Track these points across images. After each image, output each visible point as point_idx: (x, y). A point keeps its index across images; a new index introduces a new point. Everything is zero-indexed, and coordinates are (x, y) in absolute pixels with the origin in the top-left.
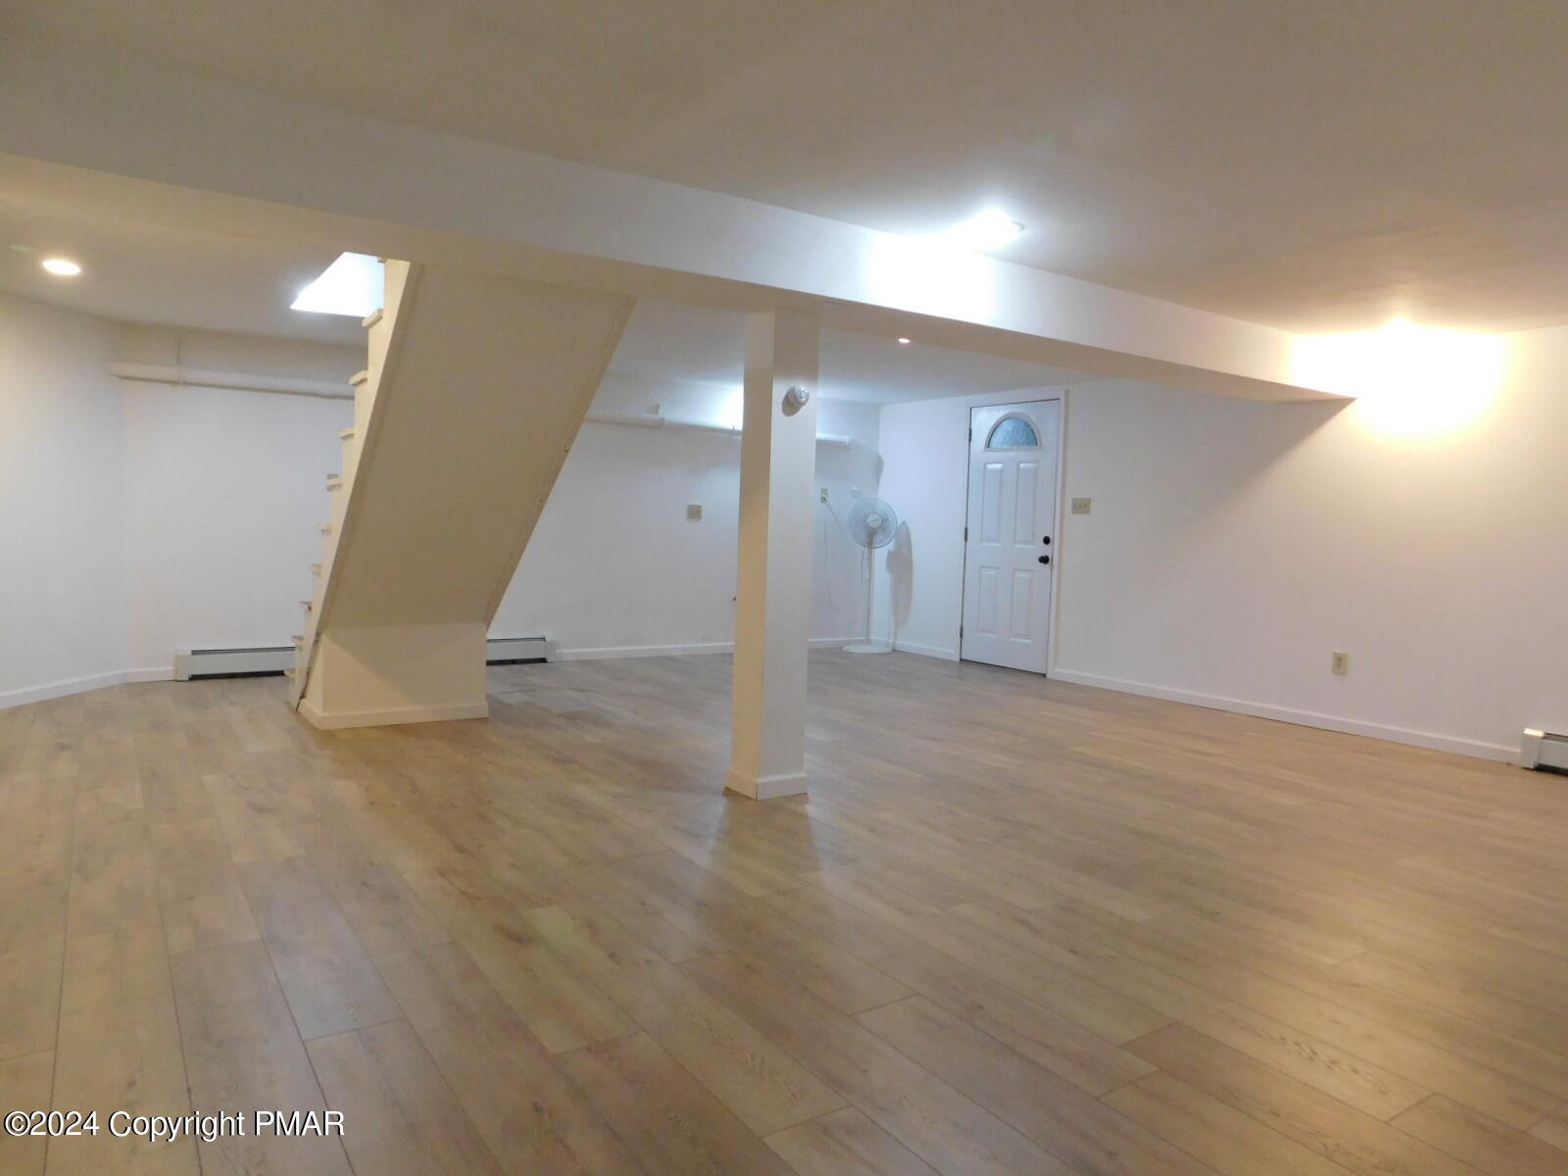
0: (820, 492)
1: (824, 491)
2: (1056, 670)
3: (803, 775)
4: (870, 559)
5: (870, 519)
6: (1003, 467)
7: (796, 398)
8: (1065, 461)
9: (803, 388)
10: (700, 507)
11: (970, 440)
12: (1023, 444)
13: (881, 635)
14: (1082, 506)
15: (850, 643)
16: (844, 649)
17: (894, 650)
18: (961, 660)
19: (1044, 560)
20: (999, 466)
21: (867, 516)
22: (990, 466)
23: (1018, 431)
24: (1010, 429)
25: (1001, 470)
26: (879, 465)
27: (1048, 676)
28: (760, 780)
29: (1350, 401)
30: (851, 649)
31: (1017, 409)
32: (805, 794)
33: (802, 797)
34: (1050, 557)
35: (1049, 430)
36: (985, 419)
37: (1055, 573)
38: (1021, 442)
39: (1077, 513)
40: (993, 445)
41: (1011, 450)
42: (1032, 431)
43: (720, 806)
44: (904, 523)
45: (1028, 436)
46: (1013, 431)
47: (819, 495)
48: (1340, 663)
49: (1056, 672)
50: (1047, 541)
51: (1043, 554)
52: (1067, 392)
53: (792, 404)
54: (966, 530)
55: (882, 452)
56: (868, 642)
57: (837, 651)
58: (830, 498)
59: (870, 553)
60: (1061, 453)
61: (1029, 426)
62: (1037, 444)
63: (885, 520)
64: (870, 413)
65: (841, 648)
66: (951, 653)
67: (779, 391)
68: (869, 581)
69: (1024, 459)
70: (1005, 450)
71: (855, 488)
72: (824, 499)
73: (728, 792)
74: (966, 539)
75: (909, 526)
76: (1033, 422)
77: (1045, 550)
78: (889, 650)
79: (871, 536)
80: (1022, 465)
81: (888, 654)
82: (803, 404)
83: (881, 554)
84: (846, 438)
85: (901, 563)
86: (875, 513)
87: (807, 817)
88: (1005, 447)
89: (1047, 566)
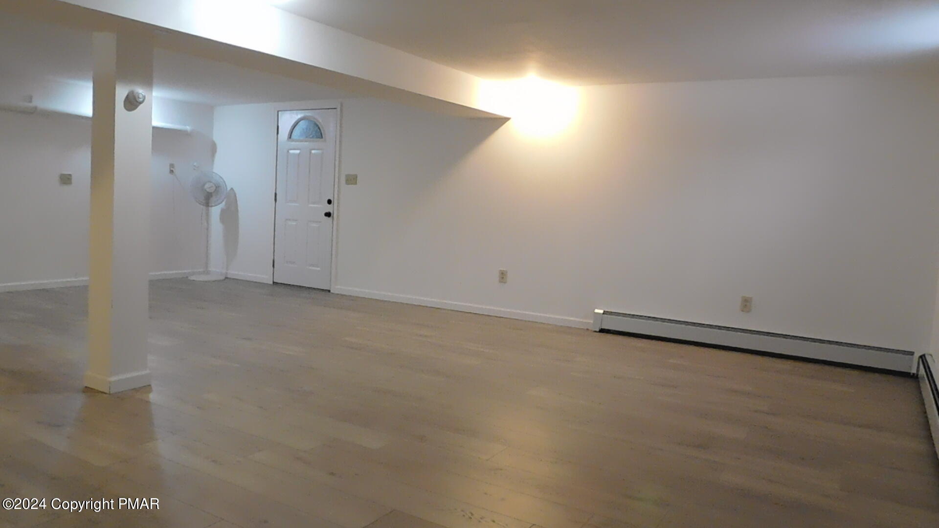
0: (169, 167)
1: (172, 166)
2: (337, 287)
3: (148, 371)
4: (208, 215)
5: (207, 186)
6: (300, 153)
7: (135, 98)
8: (340, 150)
9: (140, 91)
10: (70, 175)
11: (278, 133)
12: (313, 137)
13: (217, 268)
14: (352, 180)
15: (193, 274)
16: (189, 278)
17: (226, 278)
18: (274, 282)
19: (328, 215)
20: (298, 152)
21: (204, 185)
22: (291, 152)
23: (310, 129)
24: (304, 127)
25: (299, 154)
26: (213, 148)
27: (331, 291)
28: (113, 379)
29: (507, 119)
30: (192, 278)
31: (308, 114)
32: (150, 385)
33: (148, 388)
34: (332, 213)
35: (330, 129)
36: (288, 120)
37: (335, 223)
38: (311, 136)
39: (348, 184)
40: (293, 136)
41: (306, 141)
42: (319, 128)
43: (78, 401)
44: (232, 189)
45: (317, 132)
46: (307, 129)
47: (168, 169)
48: (503, 276)
49: (336, 289)
50: (329, 202)
51: (327, 211)
52: (342, 105)
53: (132, 103)
54: (276, 194)
55: (215, 139)
56: (207, 272)
57: (184, 280)
58: (177, 171)
59: (208, 210)
60: (338, 145)
61: (317, 126)
62: (322, 137)
63: (218, 187)
64: (206, 112)
65: (187, 277)
66: (266, 278)
67: (121, 93)
68: (207, 229)
69: (315, 149)
70: (301, 141)
71: (195, 164)
72: (172, 172)
73: (88, 390)
74: (276, 200)
75: (236, 192)
76: (320, 123)
77: (329, 208)
78: (223, 278)
79: (208, 199)
80: (313, 152)
81: (223, 280)
82: (141, 103)
83: (216, 211)
84: (188, 128)
85: (230, 216)
86: (211, 182)
87: (150, 402)
88: (301, 138)
89: (330, 219)
